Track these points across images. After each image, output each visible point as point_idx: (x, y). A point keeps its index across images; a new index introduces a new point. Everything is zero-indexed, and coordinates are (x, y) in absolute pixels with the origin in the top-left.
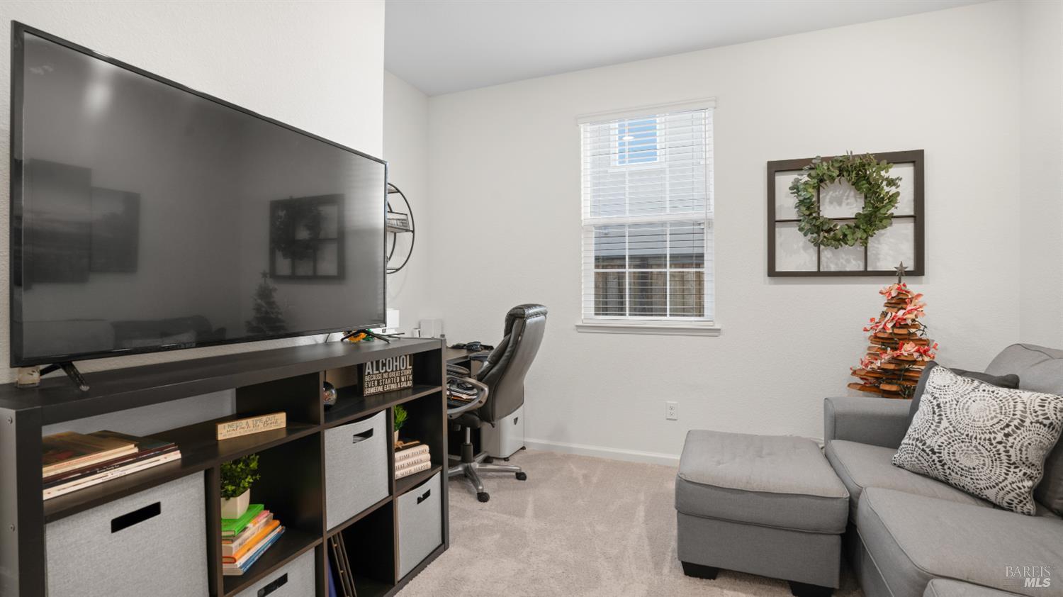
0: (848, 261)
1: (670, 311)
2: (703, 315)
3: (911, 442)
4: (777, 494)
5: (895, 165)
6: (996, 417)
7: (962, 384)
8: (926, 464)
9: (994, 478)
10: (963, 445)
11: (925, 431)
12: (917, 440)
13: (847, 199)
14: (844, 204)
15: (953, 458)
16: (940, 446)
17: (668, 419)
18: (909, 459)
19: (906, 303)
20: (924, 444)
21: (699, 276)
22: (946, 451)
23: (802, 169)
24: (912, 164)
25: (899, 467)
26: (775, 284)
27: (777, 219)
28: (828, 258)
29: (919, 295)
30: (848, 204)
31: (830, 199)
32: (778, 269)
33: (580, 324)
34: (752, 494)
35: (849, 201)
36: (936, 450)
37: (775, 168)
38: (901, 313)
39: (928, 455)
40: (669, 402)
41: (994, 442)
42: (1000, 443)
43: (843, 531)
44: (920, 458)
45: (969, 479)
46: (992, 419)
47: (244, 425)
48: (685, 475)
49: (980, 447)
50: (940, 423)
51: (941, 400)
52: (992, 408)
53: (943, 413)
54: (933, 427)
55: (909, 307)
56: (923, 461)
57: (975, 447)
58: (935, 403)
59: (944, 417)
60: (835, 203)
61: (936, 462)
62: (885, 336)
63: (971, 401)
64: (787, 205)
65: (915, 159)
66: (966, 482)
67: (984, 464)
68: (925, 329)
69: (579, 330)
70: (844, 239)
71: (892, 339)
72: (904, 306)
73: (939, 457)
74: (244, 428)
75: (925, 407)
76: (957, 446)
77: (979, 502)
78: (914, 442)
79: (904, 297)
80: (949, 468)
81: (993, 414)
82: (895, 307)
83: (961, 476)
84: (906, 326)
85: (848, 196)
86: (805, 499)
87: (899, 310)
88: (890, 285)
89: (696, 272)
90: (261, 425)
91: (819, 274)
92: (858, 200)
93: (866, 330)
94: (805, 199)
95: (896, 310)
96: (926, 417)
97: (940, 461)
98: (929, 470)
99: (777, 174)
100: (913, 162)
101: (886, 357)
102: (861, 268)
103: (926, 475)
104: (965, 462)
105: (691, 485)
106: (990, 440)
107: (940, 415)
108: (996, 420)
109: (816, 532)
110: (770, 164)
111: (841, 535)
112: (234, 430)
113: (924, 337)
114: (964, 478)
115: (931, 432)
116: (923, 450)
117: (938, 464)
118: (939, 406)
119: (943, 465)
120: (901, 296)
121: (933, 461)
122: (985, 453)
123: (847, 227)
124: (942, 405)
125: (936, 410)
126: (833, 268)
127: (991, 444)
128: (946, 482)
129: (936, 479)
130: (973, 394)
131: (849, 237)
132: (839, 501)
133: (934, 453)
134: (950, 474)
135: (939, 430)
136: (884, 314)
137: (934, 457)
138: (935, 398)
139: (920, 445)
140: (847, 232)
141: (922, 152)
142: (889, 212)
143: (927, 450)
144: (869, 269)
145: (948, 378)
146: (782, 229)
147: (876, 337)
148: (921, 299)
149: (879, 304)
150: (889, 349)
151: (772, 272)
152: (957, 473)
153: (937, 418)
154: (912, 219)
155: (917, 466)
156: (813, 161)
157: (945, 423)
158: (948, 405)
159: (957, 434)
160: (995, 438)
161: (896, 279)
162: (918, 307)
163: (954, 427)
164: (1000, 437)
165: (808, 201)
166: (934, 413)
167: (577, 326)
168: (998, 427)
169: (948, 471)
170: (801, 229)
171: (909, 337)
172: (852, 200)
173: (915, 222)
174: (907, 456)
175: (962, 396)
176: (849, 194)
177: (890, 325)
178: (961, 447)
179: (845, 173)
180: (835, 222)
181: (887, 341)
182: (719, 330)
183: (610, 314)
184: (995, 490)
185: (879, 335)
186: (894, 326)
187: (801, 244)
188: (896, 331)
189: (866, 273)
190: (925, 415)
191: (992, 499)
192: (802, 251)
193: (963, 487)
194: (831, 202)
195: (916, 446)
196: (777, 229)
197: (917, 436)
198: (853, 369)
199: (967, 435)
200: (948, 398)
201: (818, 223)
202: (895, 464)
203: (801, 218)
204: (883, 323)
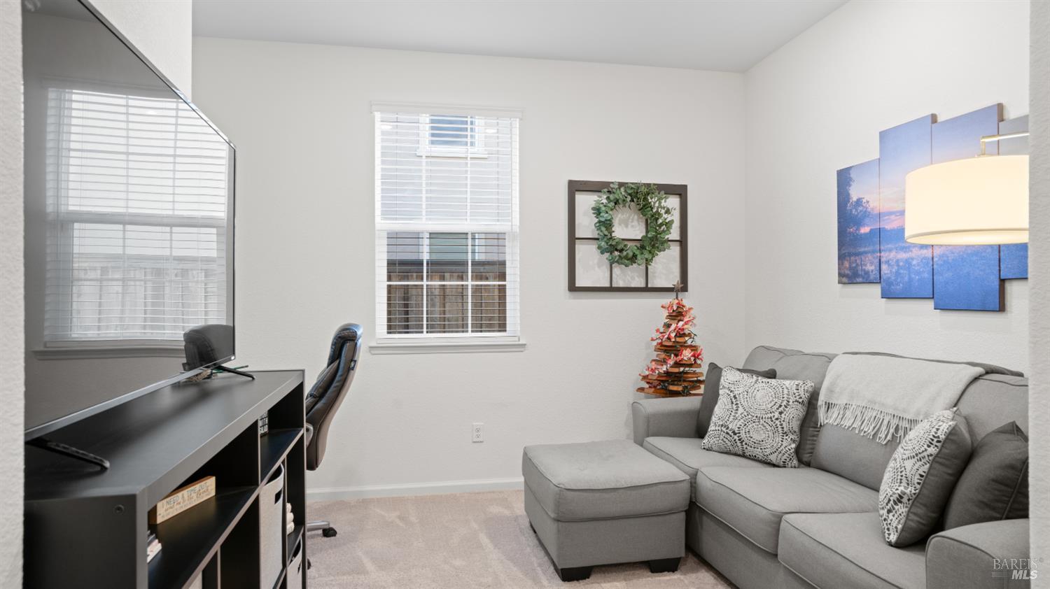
0: (633, 278)
1: (472, 327)
2: (505, 331)
3: (717, 428)
4: (641, 486)
5: (671, 196)
6: (773, 400)
7: (749, 380)
8: (729, 444)
9: (775, 445)
10: (754, 424)
11: (727, 418)
12: (722, 425)
13: (632, 222)
14: (629, 226)
15: (748, 436)
16: (739, 428)
17: (474, 442)
18: (716, 442)
19: (682, 315)
20: (728, 428)
21: (502, 289)
22: (744, 431)
23: (600, 191)
24: (678, 196)
25: (707, 450)
26: (574, 298)
27: (577, 236)
28: (618, 276)
29: (690, 309)
30: (632, 226)
31: (619, 220)
32: (578, 284)
33: (374, 344)
34: (622, 491)
35: (633, 224)
36: (736, 432)
37: (575, 188)
38: (681, 324)
39: (731, 436)
40: (474, 424)
41: (773, 419)
42: (777, 419)
43: (686, 508)
44: (725, 440)
45: (759, 450)
46: (771, 402)
47: (180, 500)
48: (563, 485)
49: (765, 424)
50: (737, 410)
51: (736, 392)
52: (770, 395)
53: (738, 402)
54: (733, 414)
55: (686, 319)
56: (727, 442)
57: (763, 425)
58: (732, 395)
59: (739, 405)
60: (623, 225)
61: (737, 441)
62: (670, 344)
63: (756, 391)
64: (586, 224)
65: (680, 191)
66: (758, 452)
67: (768, 437)
68: (695, 337)
69: (373, 352)
70: (633, 259)
71: (675, 346)
72: (682, 318)
73: (738, 437)
74: (179, 503)
75: (724, 400)
76: (751, 425)
77: (765, 465)
78: (719, 428)
79: (682, 310)
80: (746, 444)
81: (771, 399)
82: (675, 319)
83: (754, 448)
84: (684, 335)
85: (633, 219)
86: (661, 486)
87: (679, 321)
88: (669, 299)
89: (499, 285)
90: (194, 495)
91: (611, 289)
92: (640, 223)
93: (653, 340)
94: (606, 220)
95: (676, 321)
96: (727, 407)
97: (739, 440)
98: (731, 448)
99: (577, 193)
100: (680, 195)
101: (671, 362)
102: (643, 285)
103: (728, 453)
104: (756, 437)
105: (572, 493)
106: (771, 418)
107: (737, 404)
108: (773, 403)
109: (671, 512)
110: (571, 183)
111: (686, 511)
112: (171, 508)
113: (693, 344)
114: (756, 449)
115: (732, 417)
116: (727, 433)
117: (738, 442)
118: (735, 397)
119: (741, 443)
120: (680, 310)
121: (735, 440)
122: (769, 428)
123: (636, 248)
124: (737, 396)
125: (734, 400)
126: (621, 284)
127: (772, 421)
128: (743, 456)
129: (736, 454)
130: (756, 386)
131: (639, 257)
132: (685, 482)
133: (735, 434)
134: (746, 448)
135: (737, 415)
136: (668, 326)
137: (736, 437)
138: (731, 391)
139: (724, 429)
140: (637, 252)
141: (686, 186)
142: (666, 237)
143: (730, 433)
144: (649, 286)
145: (737, 376)
146: (581, 246)
147: (661, 344)
148: (692, 312)
149: (663, 316)
150: (673, 355)
151: (573, 287)
152: (751, 447)
153: (735, 407)
154: (678, 243)
155: (723, 447)
156: (612, 185)
157: (741, 410)
158: (741, 395)
159: (750, 416)
160: (774, 416)
161: (674, 294)
162: (691, 318)
163: (747, 412)
164: (777, 415)
165: (608, 222)
166: (732, 403)
167: (371, 347)
168: (775, 407)
169: (745, 446)
170: (599, 247)
171: (684, 346)
172: (635, 223)
173: (681, 245)
174: (715, 440)
175: (750, 388)
176: (633, 218)
177: (673, 335)
178: (753, 426)
179: (635, 200)
180: (626, 243)
181: (670, 348)
182: (525, 345)
183: (412, 332)
184: (776, 454)
185: (664, 343)
186: (676, 336)
187: (596, 261)
188: (678, 339)
189: (646, 289)
190: (725, 406)
191: (774, 462)
192: (597, 268)
193: (755, 456)
194: (620, 224)
195: (722, 430)
196: (576, 246)
197: (721, 423)
198: (643, 375)
199: (757, 417)
200: (741, 390)
201: (614, 243)
202: (704, 448)
203: (600, 237)
204: (668, 333)
